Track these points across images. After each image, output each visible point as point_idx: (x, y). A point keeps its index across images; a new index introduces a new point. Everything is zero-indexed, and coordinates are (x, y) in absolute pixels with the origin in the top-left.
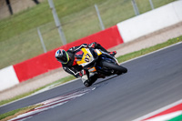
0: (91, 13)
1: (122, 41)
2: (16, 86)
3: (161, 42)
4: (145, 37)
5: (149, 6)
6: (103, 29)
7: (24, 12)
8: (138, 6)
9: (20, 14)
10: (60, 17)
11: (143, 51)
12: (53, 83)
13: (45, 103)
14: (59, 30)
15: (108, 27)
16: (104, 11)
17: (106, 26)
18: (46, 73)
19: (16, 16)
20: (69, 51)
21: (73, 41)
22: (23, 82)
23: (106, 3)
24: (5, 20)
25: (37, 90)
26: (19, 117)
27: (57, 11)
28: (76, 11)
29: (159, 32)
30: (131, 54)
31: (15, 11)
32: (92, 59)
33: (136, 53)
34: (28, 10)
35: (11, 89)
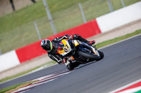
0: (76, 10)
1: (100, 32)
2: (17, 66)
3: (130, 32)
4: (118, 29)
5: (121, 4)
6: (85, 22)
7: (24, 9)
8: (113, 4)
9: (21, 10)
10: (52, 13)
11: (116, 39)
12: (46, 64)
13: (40, 79)
14: (51, 23)
15: (89, 21)
16: (86, 9)
17: (87, 20)
18: (41, 56)
19: (18, 12)
20: (53, 41)
21: (61, 31)
22: (23, 63)
23: (88, 3)
24: (8, 15)
25: (34, 69)
26: (19, 90)
27: (50, 8)
28: (65, 8)
29: (129, 25)
30: (107, 41)
31: (17, 8)
32: (70, 49)
33: (111, 41)
34: (27, 7)
35: (13, 68)
